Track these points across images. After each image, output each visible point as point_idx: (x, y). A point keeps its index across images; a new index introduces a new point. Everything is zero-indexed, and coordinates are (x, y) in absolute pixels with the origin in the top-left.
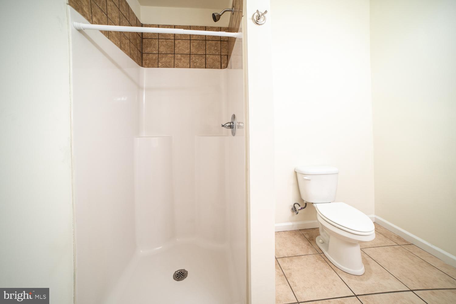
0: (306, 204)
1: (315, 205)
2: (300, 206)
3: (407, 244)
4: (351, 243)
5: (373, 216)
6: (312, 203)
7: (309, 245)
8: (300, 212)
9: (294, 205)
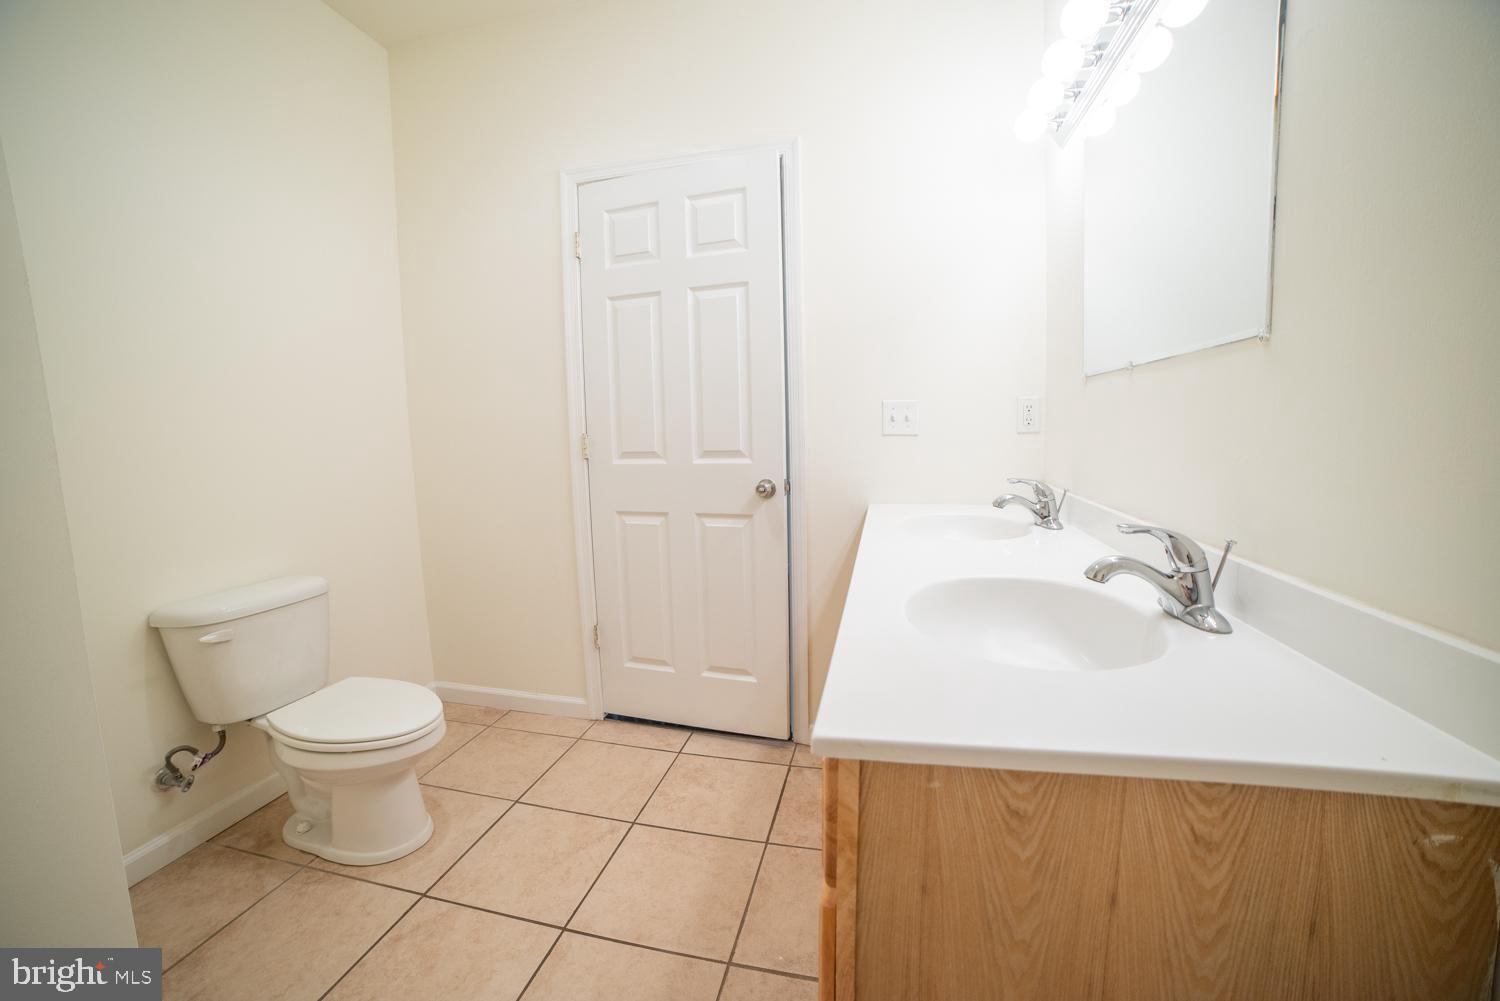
0: (223, 735)
1: (262, 722)
2: (194, 752)
3: (498, 717)
4: (389, 776)
5: (434, 685)
6: (250, 720)
7: (260, 866)
8: (198, 774)
9: (168, 759)
